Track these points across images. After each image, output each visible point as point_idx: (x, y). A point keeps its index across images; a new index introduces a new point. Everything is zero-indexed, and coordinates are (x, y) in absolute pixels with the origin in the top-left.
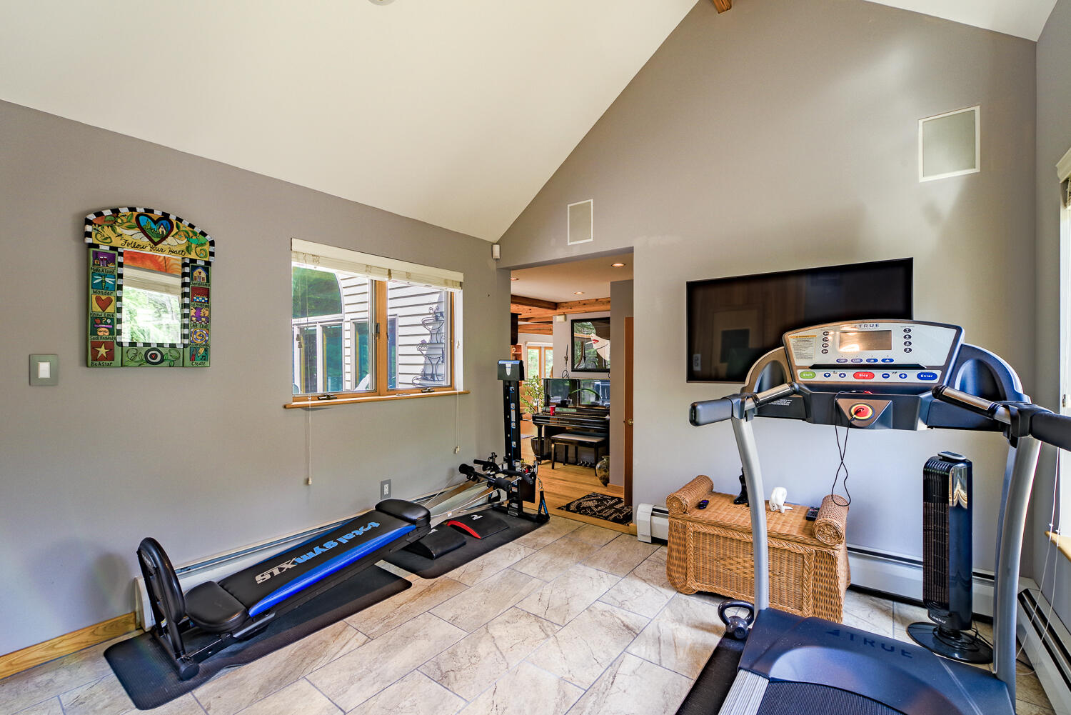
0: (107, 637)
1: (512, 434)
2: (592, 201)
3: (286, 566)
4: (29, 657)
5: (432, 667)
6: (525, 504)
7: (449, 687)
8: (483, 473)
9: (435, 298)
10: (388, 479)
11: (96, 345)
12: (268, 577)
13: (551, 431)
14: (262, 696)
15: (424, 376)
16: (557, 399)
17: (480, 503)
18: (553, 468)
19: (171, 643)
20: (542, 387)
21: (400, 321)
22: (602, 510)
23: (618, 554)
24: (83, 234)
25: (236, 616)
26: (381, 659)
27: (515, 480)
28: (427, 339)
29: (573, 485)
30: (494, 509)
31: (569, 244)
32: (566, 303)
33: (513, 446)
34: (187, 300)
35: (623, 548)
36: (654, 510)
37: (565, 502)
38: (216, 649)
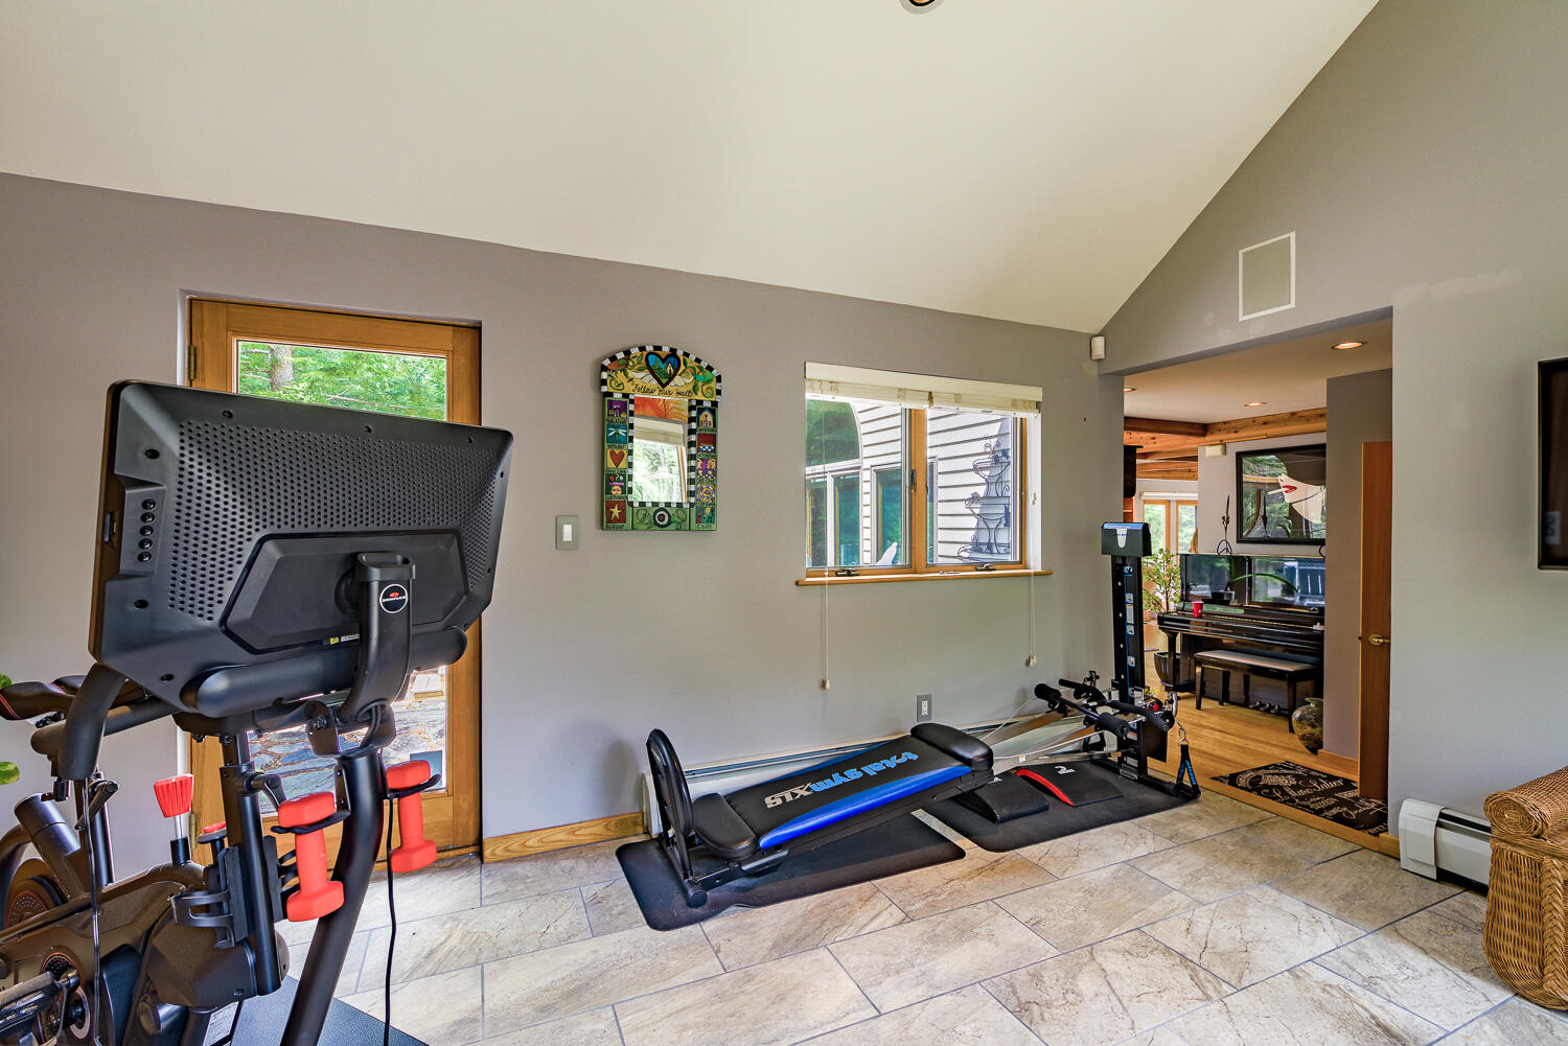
0: (619, 835)
1: (1127, 644)
2: (1292, 235)
3: (801, 792)
4: (555, 838)
5: (1003, 987)
6: (1151, 762)
7: (1032, 1027)
8: (1075, 701)
9: (994, 429)
10: (926, 693)
11: (611, 505)
12: (779, 802)
13: (1194, 644)
14: (776, 955)
15: (977, 546)
16: (1203, 590)
17: (1070, 748)
18: (1199, 707)
19: (679, 857)
20: (1177, 569)
21: (941, 466)
22: (1308, 797)
23: (1354, 886)
24: (598, 382)
25: (745, 844)
26: (925, 953)
27: (1133, 720)
28: (981, 491)
29: (1241, 742)
30: (1094, 762)
31: (1242, 318)
32: (1225, 423)
33: (1129, 663)
34: (693, 450)
35: (1365, 876)
36: (1442, 815)
37: (1227, 771)
38: (726, 878)
